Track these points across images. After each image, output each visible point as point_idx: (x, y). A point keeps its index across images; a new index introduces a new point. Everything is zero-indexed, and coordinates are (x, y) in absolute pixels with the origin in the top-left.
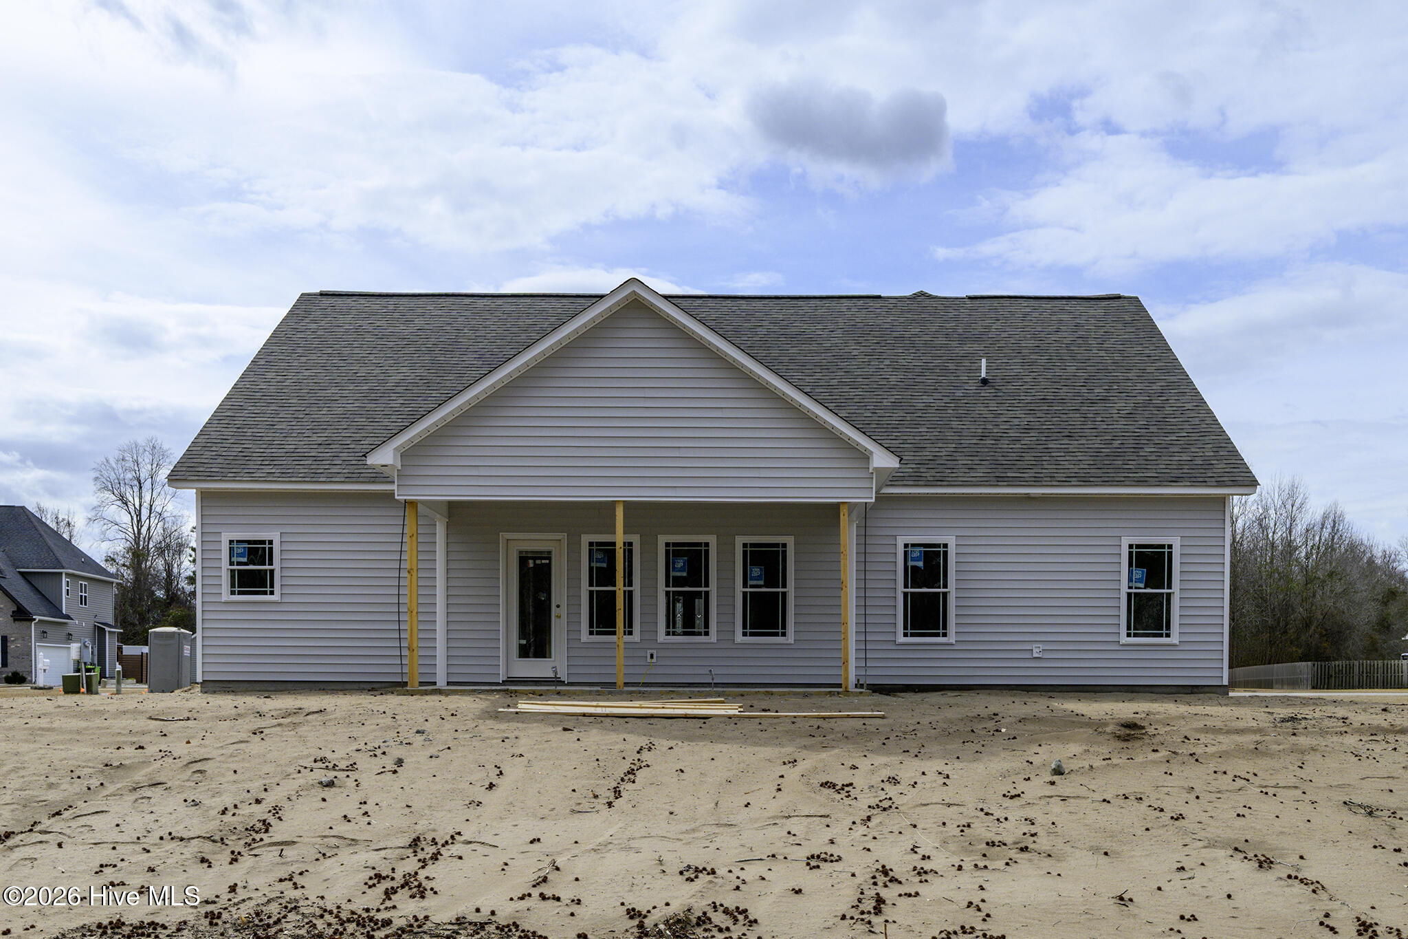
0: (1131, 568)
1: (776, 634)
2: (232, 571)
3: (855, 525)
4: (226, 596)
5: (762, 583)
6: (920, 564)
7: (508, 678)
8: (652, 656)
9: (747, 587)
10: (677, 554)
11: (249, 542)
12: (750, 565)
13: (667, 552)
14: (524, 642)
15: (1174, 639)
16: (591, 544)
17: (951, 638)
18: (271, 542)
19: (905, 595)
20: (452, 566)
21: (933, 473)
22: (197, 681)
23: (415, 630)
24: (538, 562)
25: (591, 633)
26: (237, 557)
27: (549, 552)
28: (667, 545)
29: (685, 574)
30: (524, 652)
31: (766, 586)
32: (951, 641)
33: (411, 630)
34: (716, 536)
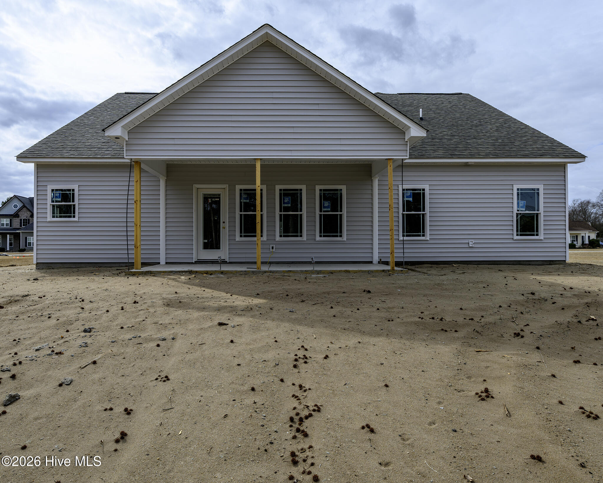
0: (518, 201)
1: (337, 236)
2: (53, 206)
3: (377, 180)
4: (50, 218)
5: (329, 209)
6: (411, 199)
7: (198, 260)
8: (273, 248)
9: (322, 212)
10: (286, 195)
11: (62, 190)
12: (323, 200)
13: (280, 194)
14: (206, 241)
15: (541, 236)
16: (241, 190)
17: (428, 237)
18: (73, 190)
19: (403, 215)
20: (168, 202)
21: (416, 153)
22: (34, 263)
23: (139, 236)
24: (213, 200)
25: (241, 236)
26: (55, 198)
27: (219, 195)
28: (280, 190)
29: (290, 205)
30: (206, 246)
31: (332, 211)
32: (427, 239)
33: (136, 236)
34: (305, 185)
